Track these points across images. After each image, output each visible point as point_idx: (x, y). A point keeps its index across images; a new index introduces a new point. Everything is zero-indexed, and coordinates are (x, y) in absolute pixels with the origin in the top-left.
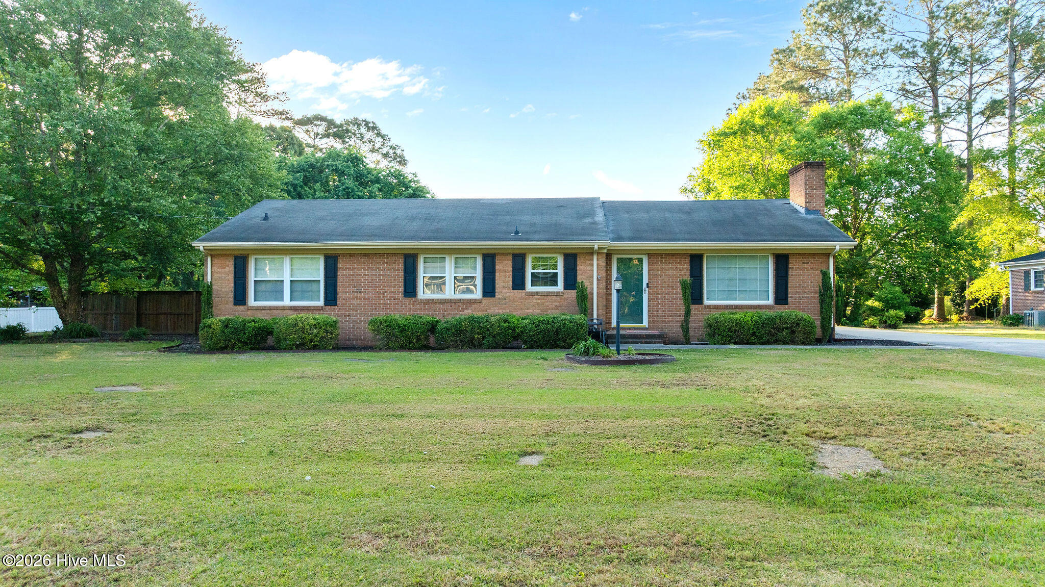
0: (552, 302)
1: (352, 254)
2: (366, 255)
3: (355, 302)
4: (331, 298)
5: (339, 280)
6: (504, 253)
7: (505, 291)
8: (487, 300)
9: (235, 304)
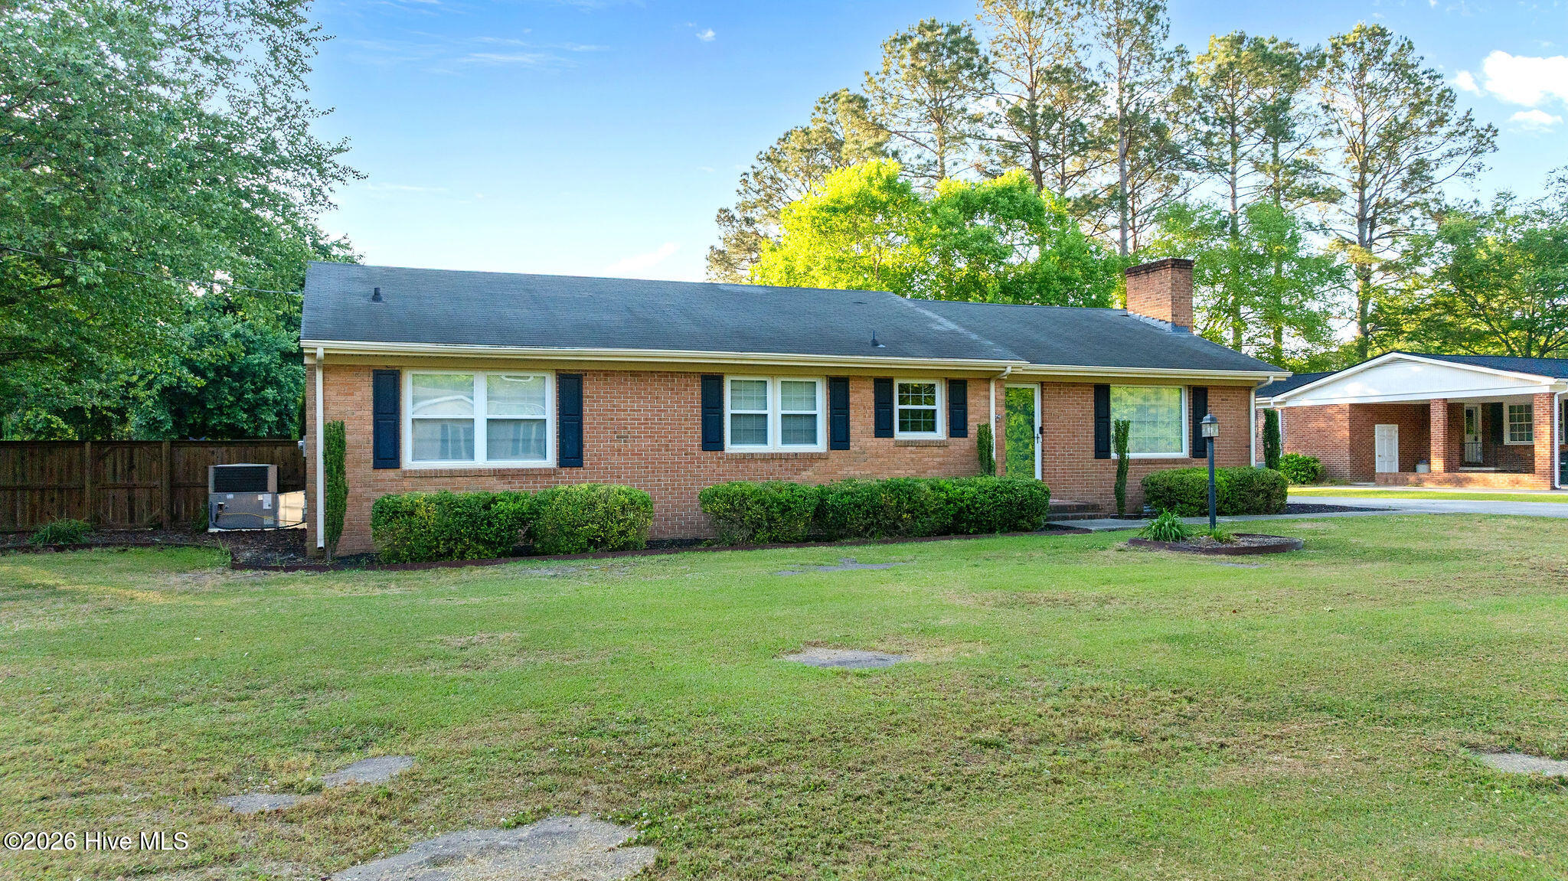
0: (933, 457)
1: (609, 372)
2: (635, 374)
3: (615, 459)
4: (571, 454)
5: (587, 420)
6: (861, 374)
7: (863, 440)
8: (837, 455)
9: (376, 467)
